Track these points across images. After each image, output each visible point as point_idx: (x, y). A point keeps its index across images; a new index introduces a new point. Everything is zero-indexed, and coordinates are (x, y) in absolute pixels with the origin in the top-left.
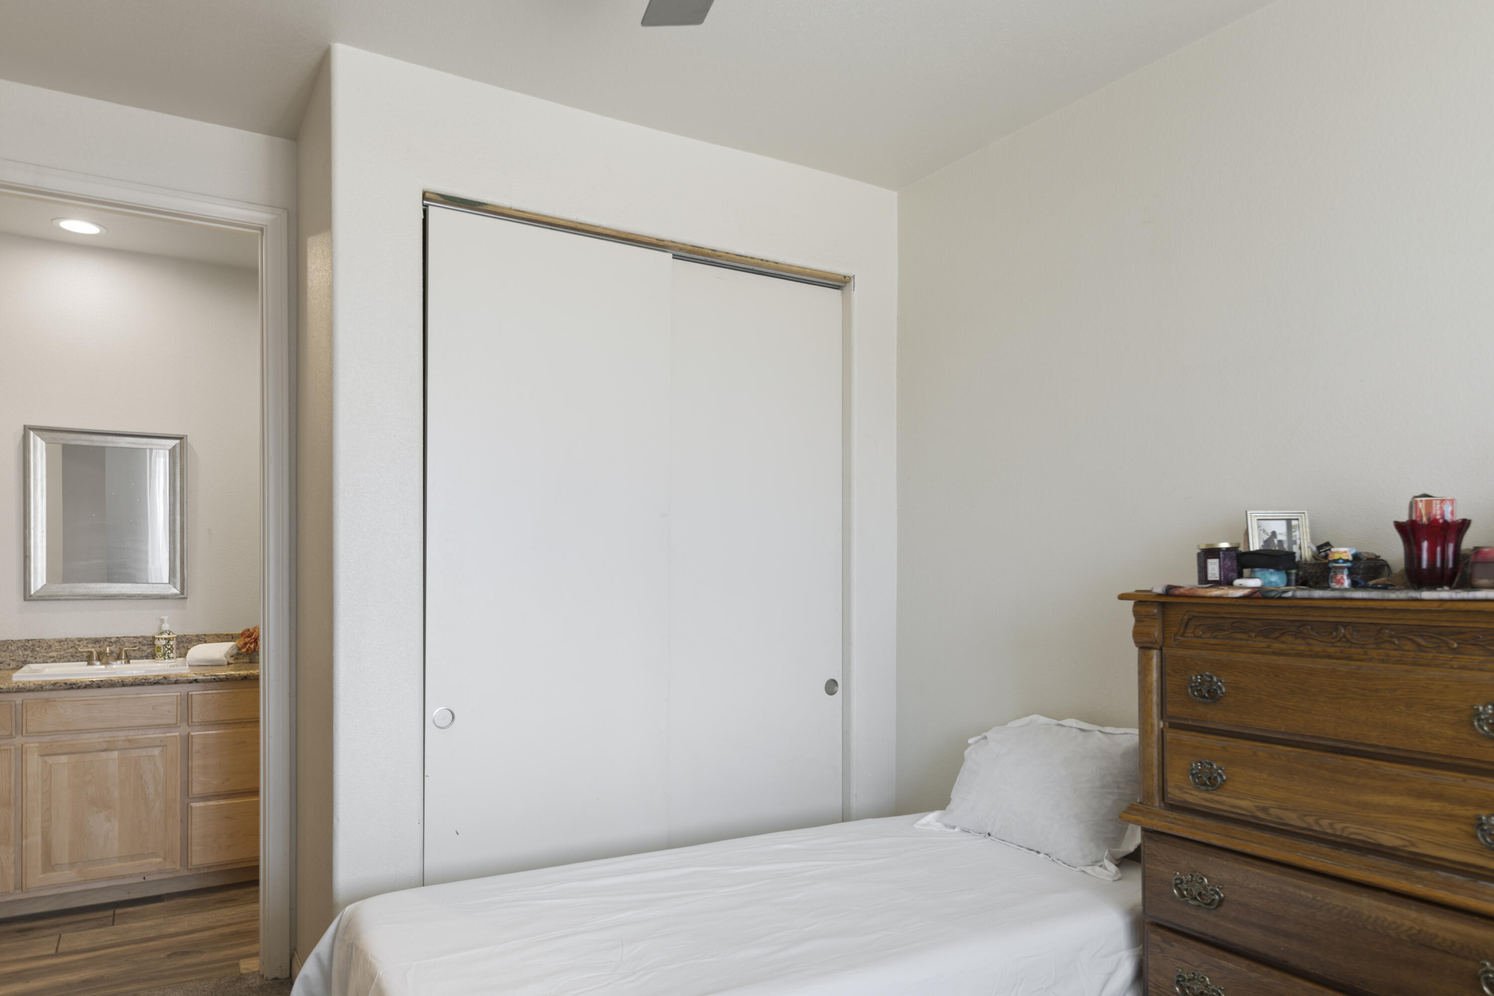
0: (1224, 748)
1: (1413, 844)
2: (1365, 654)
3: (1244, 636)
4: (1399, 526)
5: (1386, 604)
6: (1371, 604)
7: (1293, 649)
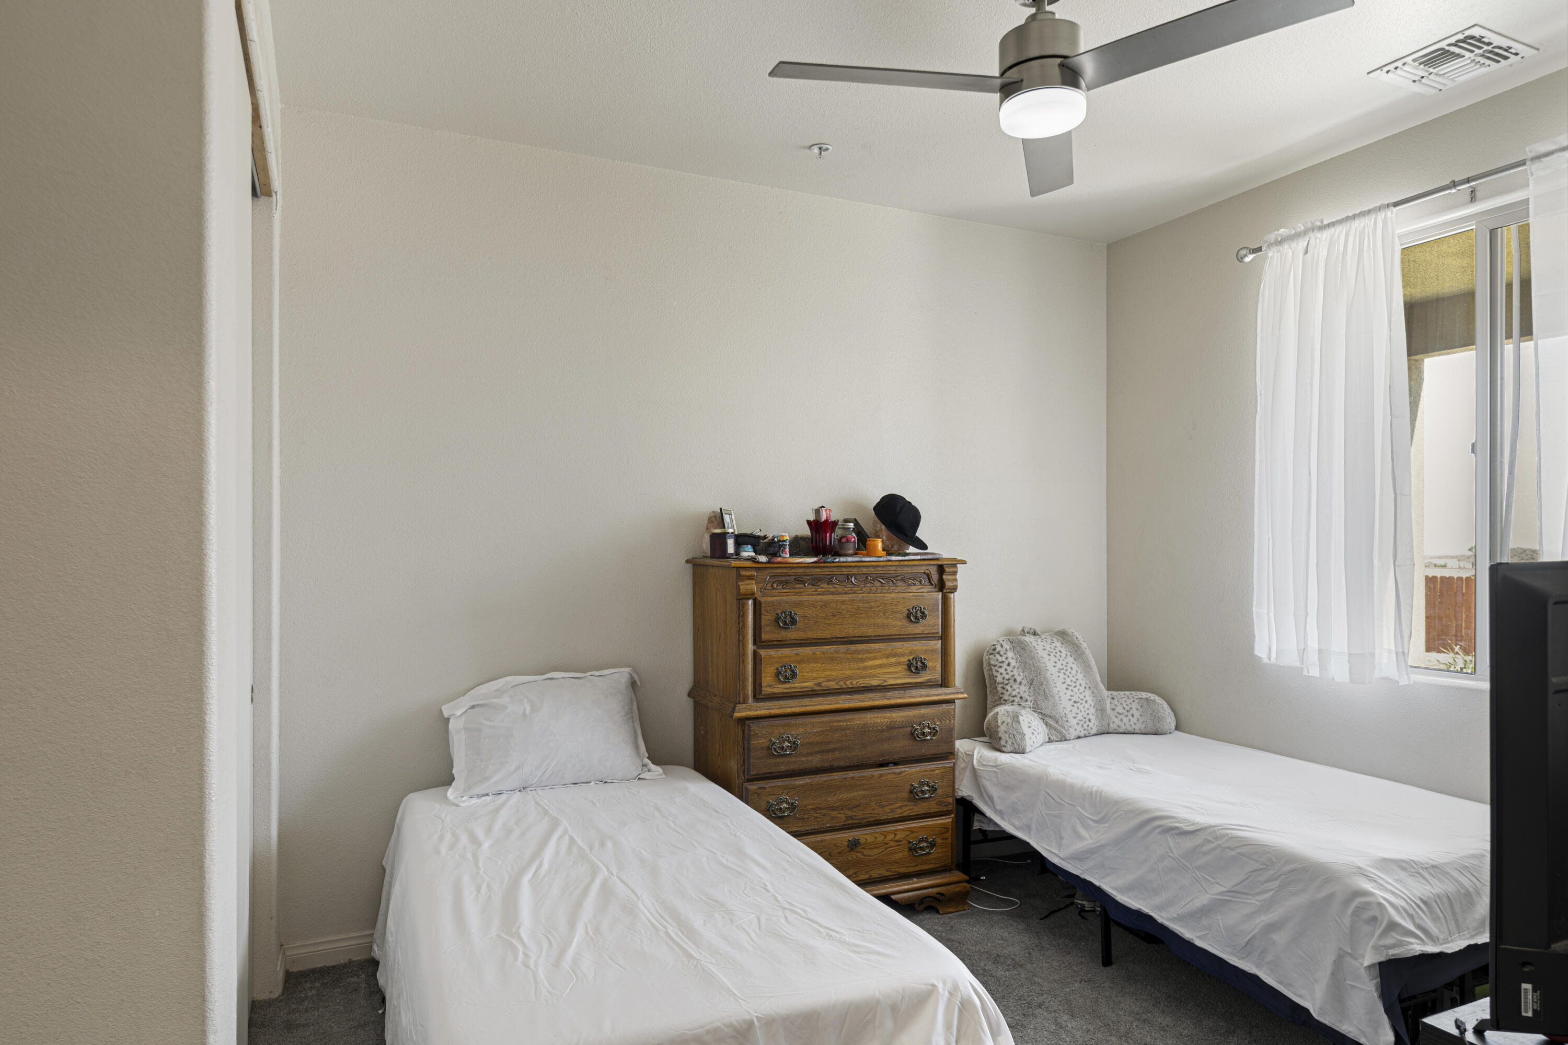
0: (797, 654)
1: (885, 681)
2: (861, 590)
3: (802, 586)
4: (809, 522)
5: (879, 563)
6: (872, 564)
7: (828, 591)
